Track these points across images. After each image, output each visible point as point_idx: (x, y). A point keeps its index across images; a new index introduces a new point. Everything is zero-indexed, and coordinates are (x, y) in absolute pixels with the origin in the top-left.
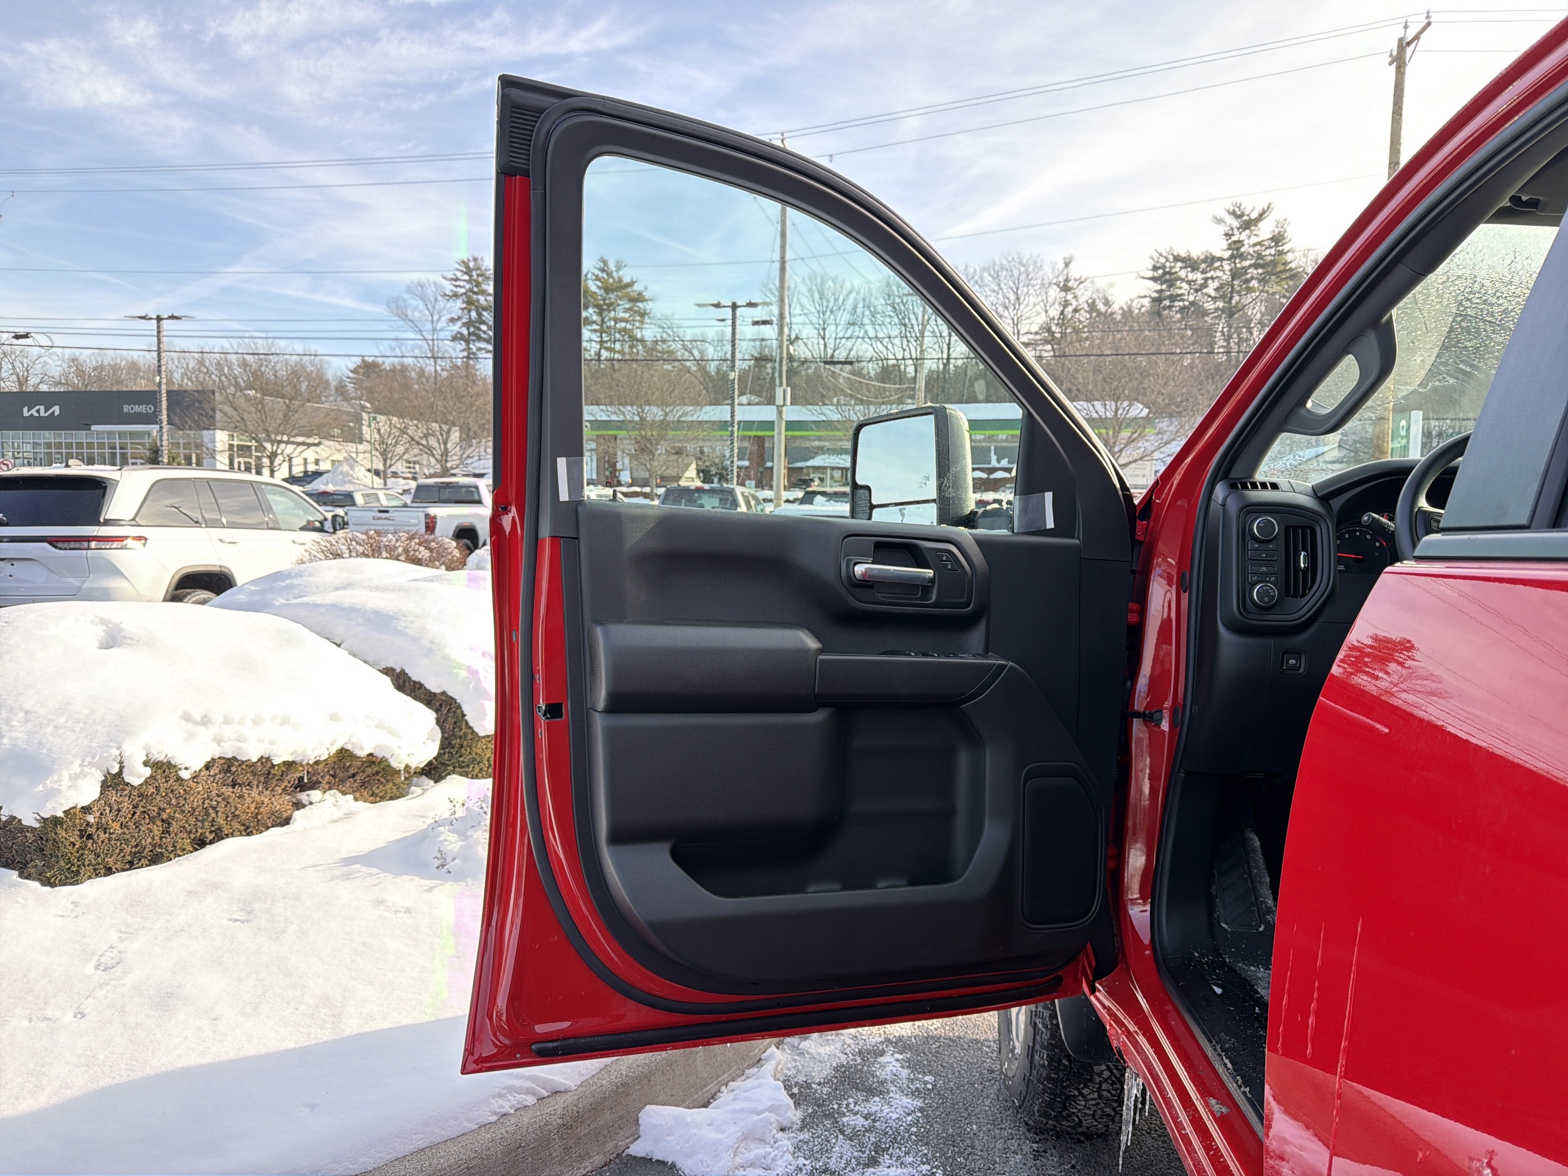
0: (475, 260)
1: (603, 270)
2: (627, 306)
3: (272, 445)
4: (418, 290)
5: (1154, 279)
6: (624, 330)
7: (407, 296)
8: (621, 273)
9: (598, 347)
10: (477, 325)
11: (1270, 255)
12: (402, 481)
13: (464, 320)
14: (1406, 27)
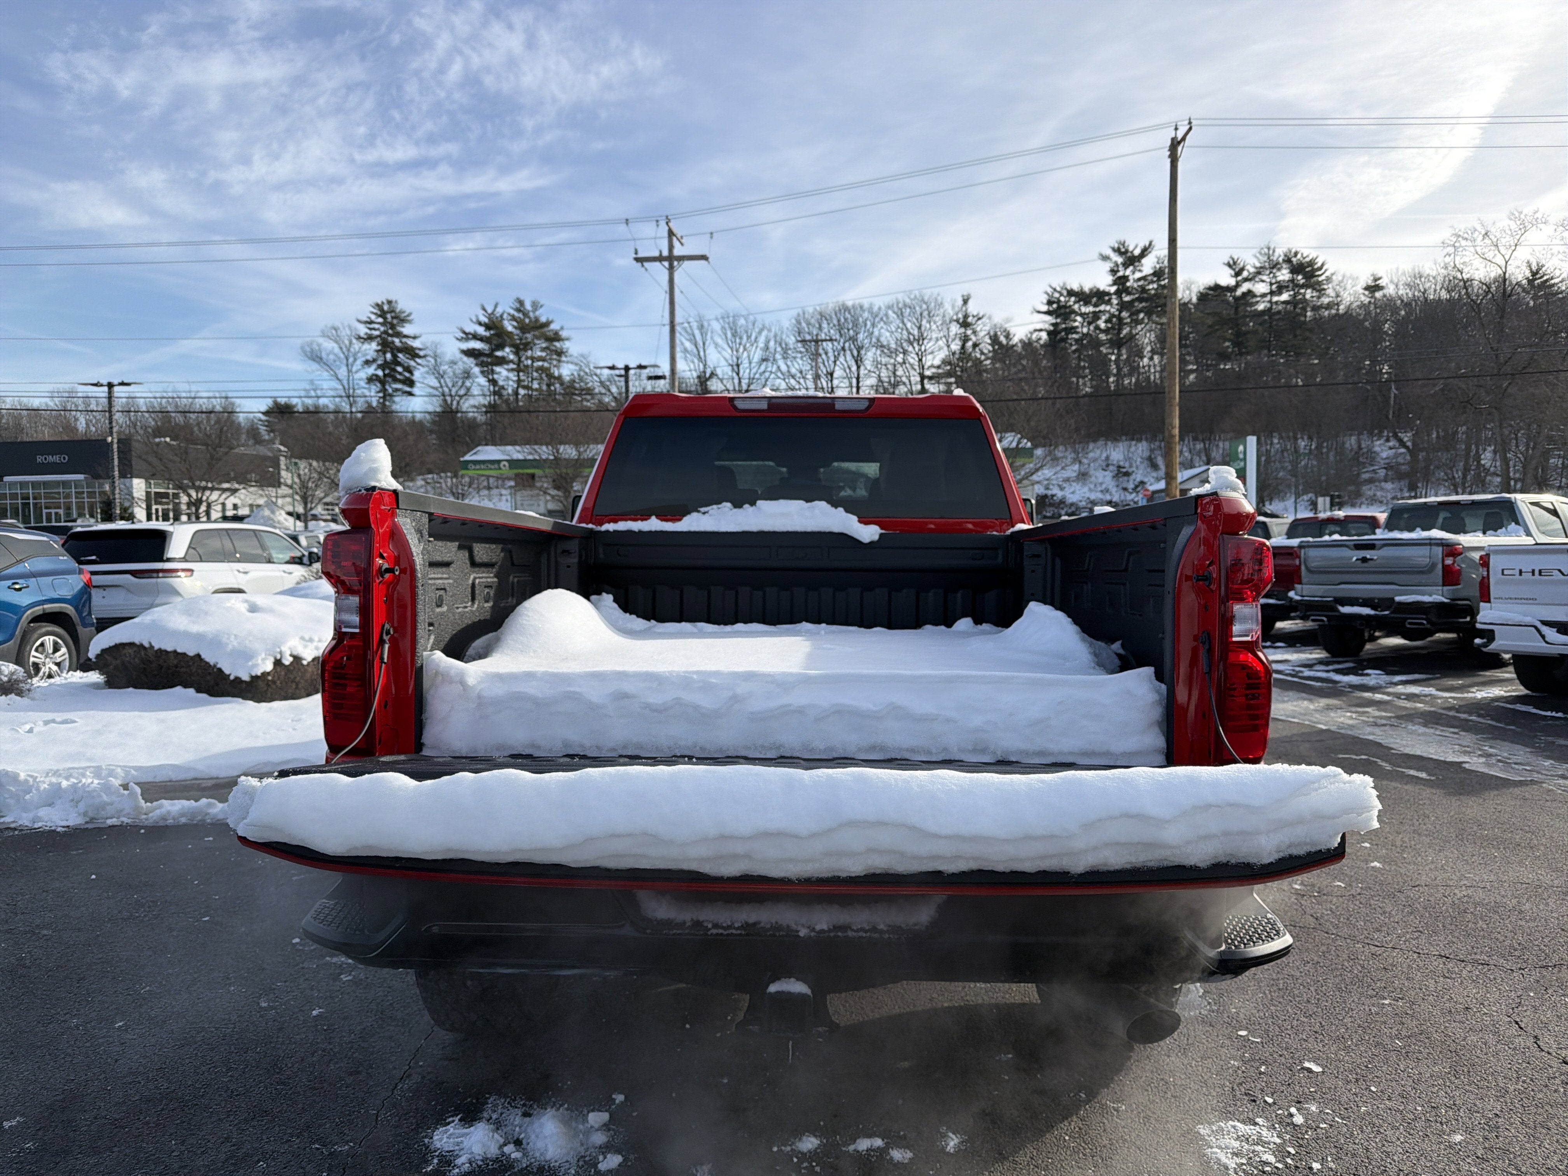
0: (390, 302)
1: (518, 310)
2: (544, 345)
3: (197, 493)
4: (333, 333)
5: (1048, 313)
6: (541, 369)
7: (321, 340)
8: (537, 313)
9: (515, 386)
10: (393, 366)
11: (1153, 289)
12: (322, 524)
13: (380, 362)
14: (1176, 129)
